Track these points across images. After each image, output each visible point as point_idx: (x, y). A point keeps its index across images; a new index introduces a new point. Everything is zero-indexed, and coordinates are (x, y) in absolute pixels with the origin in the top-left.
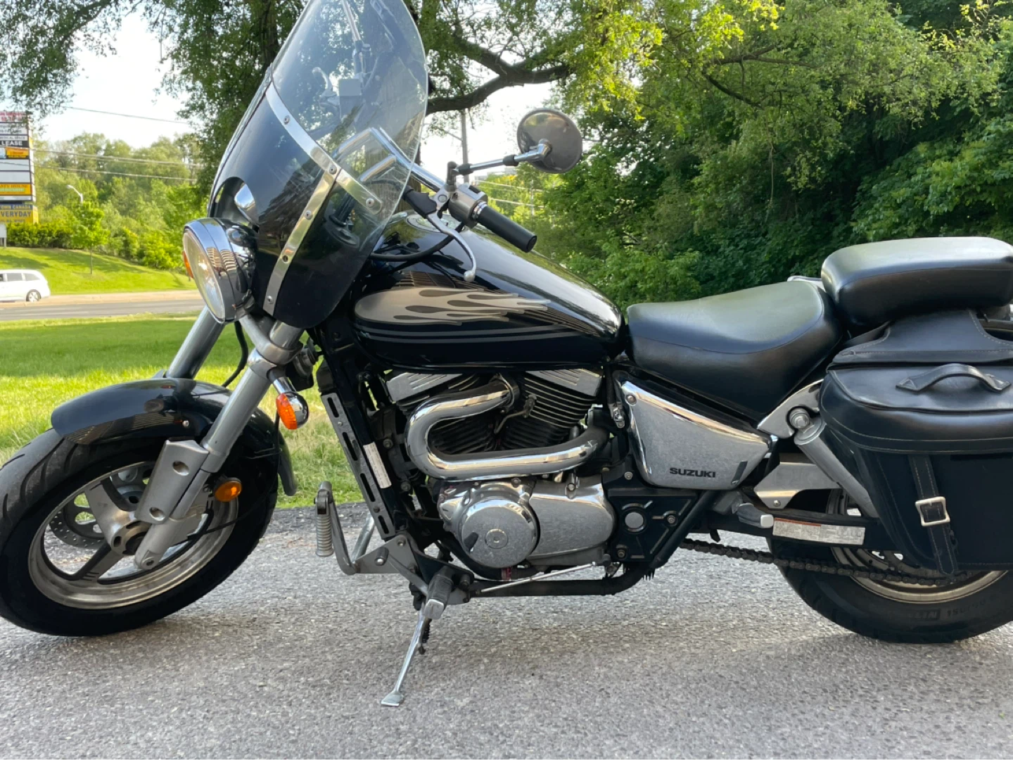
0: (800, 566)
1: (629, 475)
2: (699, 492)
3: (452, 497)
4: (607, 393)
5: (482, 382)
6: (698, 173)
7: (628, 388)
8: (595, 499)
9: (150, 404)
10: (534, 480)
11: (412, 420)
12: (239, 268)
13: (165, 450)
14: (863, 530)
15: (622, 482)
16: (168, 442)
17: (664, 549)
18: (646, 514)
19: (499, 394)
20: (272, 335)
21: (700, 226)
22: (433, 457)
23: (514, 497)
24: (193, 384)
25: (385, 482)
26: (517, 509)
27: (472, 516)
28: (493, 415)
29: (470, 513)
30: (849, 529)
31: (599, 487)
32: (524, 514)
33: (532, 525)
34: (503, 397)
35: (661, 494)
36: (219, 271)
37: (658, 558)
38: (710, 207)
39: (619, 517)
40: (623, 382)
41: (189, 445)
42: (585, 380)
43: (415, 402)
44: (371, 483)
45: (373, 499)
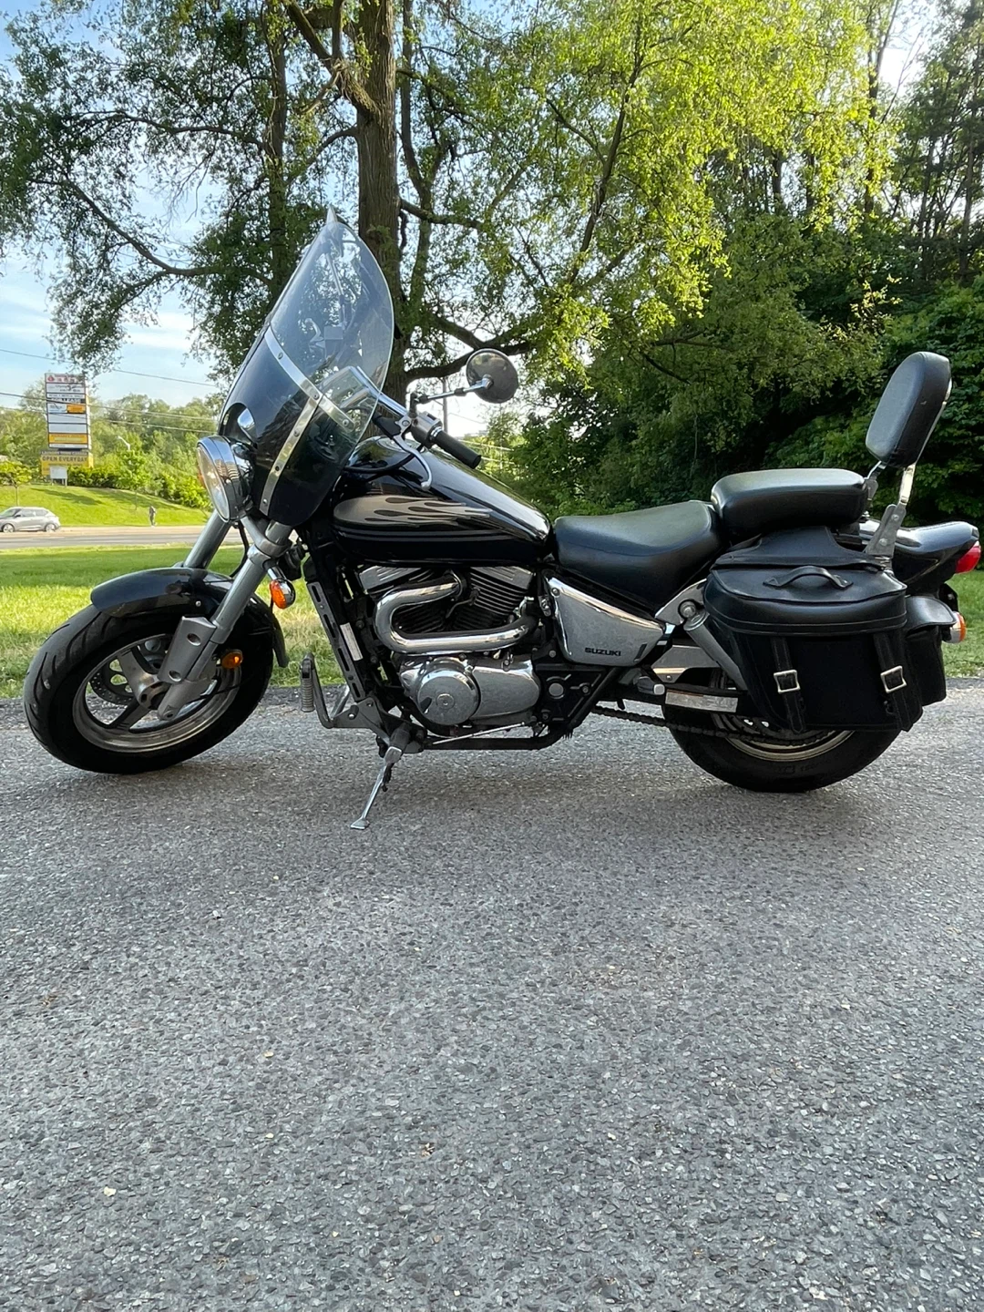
0: (686, 729)
1: (552, 653)
2: (608, 668)
3: (411, 668)
4: (537, 588)
5: (437, 577)
6: (636, 437)
7: (554, 583)
8: (526, 672)
9: (171, 588)
10: (477, 656)
11: (379, 605)
12: (241, 477)
13: (181, 623)
14: (736, 700)
15: (548, 659)
16: (184, 618)
17: (579, 713)
18: (566, 685)
19: (450, 585)
20: (267, 533)
21: (636, 480)
22: (395, 635)
23: (461, 669)
24: (205, 574)
25: (357, 656)
26: (463, 679)
27: (426, 684)
28: (443, 603)
29: (425, 680)
30: (725, 699)
31: (529, 662)
32: (468, 682)
33: (474, 692)
34: (452, 588)
35: (578, 669)
36: (225, 478)
37: (574, 721)
38: (644, 466)
39: (544, 687)
40: (550, 579)
41: (201, 621)
42: (520, 576)
43: (380, 591)
44: (347, 657)
45: (348, 669)
